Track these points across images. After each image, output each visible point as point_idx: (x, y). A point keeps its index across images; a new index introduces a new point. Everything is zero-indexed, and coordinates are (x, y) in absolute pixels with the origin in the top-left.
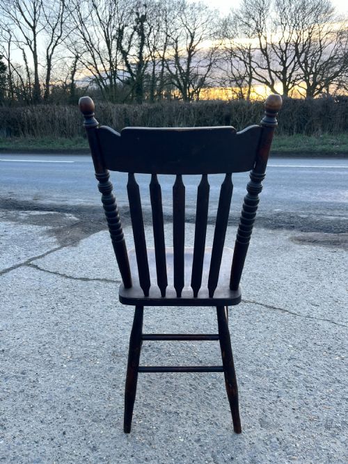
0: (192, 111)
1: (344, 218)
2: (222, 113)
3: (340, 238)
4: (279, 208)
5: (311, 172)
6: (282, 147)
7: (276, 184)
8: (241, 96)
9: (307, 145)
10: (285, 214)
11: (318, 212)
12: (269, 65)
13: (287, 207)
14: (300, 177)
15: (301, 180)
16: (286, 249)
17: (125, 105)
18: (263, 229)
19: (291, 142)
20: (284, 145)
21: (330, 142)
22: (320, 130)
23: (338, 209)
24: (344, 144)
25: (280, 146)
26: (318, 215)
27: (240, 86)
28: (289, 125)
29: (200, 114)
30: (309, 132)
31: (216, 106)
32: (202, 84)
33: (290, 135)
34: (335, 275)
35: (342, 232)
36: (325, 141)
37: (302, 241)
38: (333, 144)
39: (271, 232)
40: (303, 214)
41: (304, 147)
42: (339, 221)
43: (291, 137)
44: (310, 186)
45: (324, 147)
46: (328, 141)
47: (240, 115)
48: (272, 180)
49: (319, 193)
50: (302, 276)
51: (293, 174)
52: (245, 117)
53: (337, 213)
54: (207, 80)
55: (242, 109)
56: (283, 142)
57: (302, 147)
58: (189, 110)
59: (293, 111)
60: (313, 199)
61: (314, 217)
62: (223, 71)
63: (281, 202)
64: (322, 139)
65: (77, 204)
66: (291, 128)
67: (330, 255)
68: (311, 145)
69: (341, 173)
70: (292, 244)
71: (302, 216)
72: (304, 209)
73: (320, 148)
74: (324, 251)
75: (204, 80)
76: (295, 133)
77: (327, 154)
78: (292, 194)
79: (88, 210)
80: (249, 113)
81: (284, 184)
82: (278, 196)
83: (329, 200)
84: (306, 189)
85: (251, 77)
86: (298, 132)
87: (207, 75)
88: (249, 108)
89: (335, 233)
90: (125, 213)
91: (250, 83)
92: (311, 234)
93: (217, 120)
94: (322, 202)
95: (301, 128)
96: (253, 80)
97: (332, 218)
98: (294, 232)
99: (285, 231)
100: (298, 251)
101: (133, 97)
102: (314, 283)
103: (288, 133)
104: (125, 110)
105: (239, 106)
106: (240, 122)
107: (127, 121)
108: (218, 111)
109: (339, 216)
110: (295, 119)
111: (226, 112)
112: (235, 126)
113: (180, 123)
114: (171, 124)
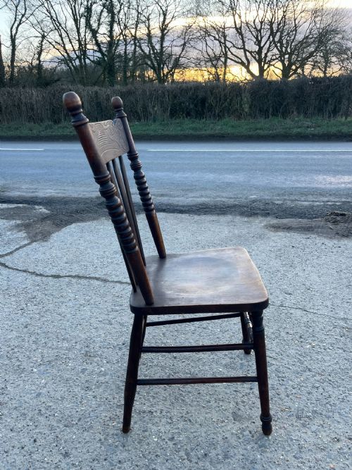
0: (166, 93)
1: (318, 203)
2: (197, 96)
3: (314, 224)
4: (255, 194)
5: (286, 156)
6: (258, 131)
7: (252, 170)
8: (217, 75)
9: (283, 129)
10: (260, 201)
11: (293, 198)
12: (244, 45)
13: (262, 194)
14: (276, 162)
15: (277, 165)
16: (261, 237)
17: (96, 88)
18: (238, 217)
19: (268, 126)
20: (260, 129)
21: (305, 125)
22: (295, 113)
23: (312, 195)
24: (319, 126)
25: (257, 129)
26: (292, 201)
27: (215, 66)
28: (265, 108)
29: (175, 97)
30: (285, 114)
31: (191, 88)
32: (177, 65)
33: (266, 118)
34: (308, 262)
35: (315, 218)
36: (300, 124)
37: (276, 228)
38: (308, 127)
39: (246, 219)
40: (278, 200)
41: (280, 130)
42: (313, 206)
43: (267, 120)
44: (285, 170)
45: (299, 130)
46: (303, 124)
47: (215, 98)
48: (248, 165)
49: (294, 178)
50: (276, 264)
51: (269, 159)
52: (220, 100)
53: (310, 198)
54: (182, 60)
55: (217, 91)
56: (259, 126)
57: (278, 131)
58: (164, 93)
59: (268, 93)
60: (288, 184)
61: (289, 203)
62: (197, 51)
63: (257, 188)
64: (297, 122)
65: (48, 195)
66: (267, 111)
67: (304, 242)
68: (286, 128)
69: (315, 157)
70: (267, 231)
71: (277, 202)
72: (279, 195)
73: (295, 131)
74: (297, 238)
75: (179, 61)
76: (270, 116)
77: (301, 137)
78: (268, 179)
79: (59, 201)
80: (225, 95)
81: (260, 170)
82: (254, 182)
83: (304, 185)
84: (281, 174)
85: (226, 58)
86: (273, 115)
87: (182, 55)
88: (224, 90)
89: (308, 219)
90: (98, 204)
91: (225, 63)
92: (285, 221)
93: (193, 103)
94: (296, 188)
95: (277, 111)
96: (229, 60)
97: (306, 203)
98: (269, 219)
99: (261, 218)
100: (273, 238)
101: (105, 78)
102: (287, 271)
103: (264, 116)
104: (96, 93)
105: (213, 88)
106: (216, 106)
107: (99, 104)
108: (193, 94)
109: (313, 201)
110: (270, 102)
111: (201, 94)
112: (211, 108)
113: (154, 107)
114: (145, 108)
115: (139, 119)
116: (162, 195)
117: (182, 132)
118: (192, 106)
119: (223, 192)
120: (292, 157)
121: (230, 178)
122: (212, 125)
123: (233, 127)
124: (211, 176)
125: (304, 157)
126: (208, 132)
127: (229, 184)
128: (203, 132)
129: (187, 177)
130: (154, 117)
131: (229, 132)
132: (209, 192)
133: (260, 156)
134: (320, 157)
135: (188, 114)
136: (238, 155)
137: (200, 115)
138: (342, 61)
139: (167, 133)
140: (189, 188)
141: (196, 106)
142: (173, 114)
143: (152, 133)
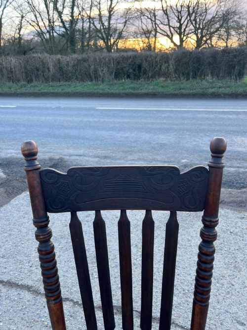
0: (112, 61)
1: (243, 170)
2: (135, 63)
3: (244, 197)
4: (185, 158)
5: (207, 116)
6: (181, 90)
7: (180, 130)
8: (149, 47)
9: (201, 89)
12: (169, 24)
13: (192, 157)
14: (199, 122)
15: (201, 125)
17: (59, 56)
19: (189, 86)
20: (183, 89)
21: (217, 86)
22: (210, 76)
23: (236, 159)
24: (228, 87)
25: (180, 89)
27: (148, 38)
28: (187, 72)
29: (118, 63)
30: (201, 78)
31: (130, 57)
32: (120, 36)
33: (187, 80)
35: (243, 187)
36: (213, 85)
38: (220, 88)
42: (239, 173)
43: (188, 81)
44: (208, 131)
45: (213, 90)
46: (216, 85)
47: (149, 64)
48: (176, 125)
51: (193, 119)
52: (153, 66)
53: (235, 163)
54: (124, 34)
55: (150, 59)
56: (182, 86)
57: (197, 90)
58: (110, 60)
59: (189, 61)
62: (135, 27)
63: (187, 151)
64: (212, 83)
66: (188, 74)
67: (240, 224)
68: (203, 89)
69: (231, 117)
73: (211, 91)
75: (122, 33)
76: (191, 79)
77: (216, 96)
78: (194, 141)
80: (156, 62)
81: (187, 130)
82: (183, 143)
84: (205, 135)
85: (156, 31)
86: (193, 77)
87: (124, 30)
88: (156, 58)
89: (237, 188)
91: (155, 36)
93: (131, 68)
95: (196, 75)
96: (158, 34)
97: (232, 169)
101: (68, 47)
103: (186, 79)
104: (59, 60)
105: (148, 57)
106: (149, 70)
107: (61, 69)
108: (132, 61)
109: (238, 167)
110: (191, 68)
111: (138, 62)
112: (145, 73)
113: (103, 70)
114: (96, 71)
115: (92, 80)
116: (105, 157)
117: (124, 91)
118: (131, 71)
119: (158, 155)
120: (212, 116)
121: (162, 138)
122: (146, 86)
123: (162, 87)
124: (147, 136)
125: (221, 116)
126: (143, 91)
127: (162, 146)
128: (140, 91)
129: (127, 137)
130: (103, 79)
131: (159, 91)
132: (146, 155)
133: (185, 115)
134: (235, 116)
135: (128, 77)
136: (168, 114)
137: (137, 77)
138: (239, 34)
139: (112, 91)
140: (130, 149)
141: (134, 70)
142: (117, 76)
143: (101, 92)
